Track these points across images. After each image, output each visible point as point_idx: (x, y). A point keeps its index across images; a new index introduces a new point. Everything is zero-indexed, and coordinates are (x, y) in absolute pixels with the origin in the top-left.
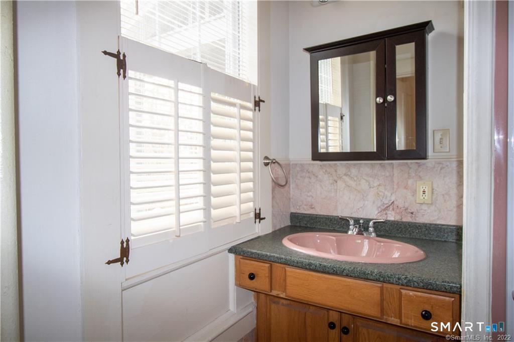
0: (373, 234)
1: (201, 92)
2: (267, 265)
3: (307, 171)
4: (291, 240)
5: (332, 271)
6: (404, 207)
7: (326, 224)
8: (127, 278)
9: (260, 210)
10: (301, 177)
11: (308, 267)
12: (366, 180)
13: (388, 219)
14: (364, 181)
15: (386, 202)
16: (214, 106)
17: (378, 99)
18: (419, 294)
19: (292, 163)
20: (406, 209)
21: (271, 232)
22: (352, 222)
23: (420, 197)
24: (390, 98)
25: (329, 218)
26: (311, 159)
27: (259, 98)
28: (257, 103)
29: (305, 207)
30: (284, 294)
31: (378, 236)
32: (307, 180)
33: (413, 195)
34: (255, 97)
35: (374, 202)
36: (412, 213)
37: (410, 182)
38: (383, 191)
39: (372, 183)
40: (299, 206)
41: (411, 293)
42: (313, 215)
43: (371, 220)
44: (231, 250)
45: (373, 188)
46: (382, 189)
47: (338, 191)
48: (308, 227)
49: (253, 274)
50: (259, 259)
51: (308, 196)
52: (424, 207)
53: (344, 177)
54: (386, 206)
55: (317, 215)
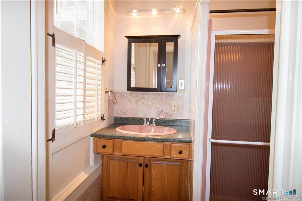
0: (155, 125)
1: (83, 56)
2: (112, 141)
3: (123, 96)
4: (120, 129)
5: (144, 140)
6: (167, 112)
7: (132, 121)
8: (55, 148)
9: (103, 115)
10: (120, 99)
11: (133, 139)
12: (151, 101)
13: (160, 118)
14: (150, 101)
15: (159, 110)
16: (88, 62)
17: (158, 65)
18: (178, 145)
19: (116, 91)
20: (168, 113)
21: (107, 126)
22: (145, 120)
23: (173, 108)
24: (164, 65)
25: (134, 119)
26: (127, 90)
27: (104, 59)
28: (103, 61)
29: (122, 114)
30: (120, 153)
31: (156, 125)
32: (123, 100)
33: (171, 107)
34: (102, 58)
35: (154, 111)
36: (170, 115)
37: (170, 101)
38: (159, 105)
39: (154, 102)
40: (119, 114)
41: (175, 145)
42: (126, 117)
43: (153, 119)
44: (92, 135)
45: (154, 104)
46: (158, 105)
47: (138, 106)
48: (123, 123)
49: (104, 146)
50: (108, 138)
51: (123, 108)
52: (175, 112)
53: (142, 99)
54: (159, 112)
55: (128, 117)
